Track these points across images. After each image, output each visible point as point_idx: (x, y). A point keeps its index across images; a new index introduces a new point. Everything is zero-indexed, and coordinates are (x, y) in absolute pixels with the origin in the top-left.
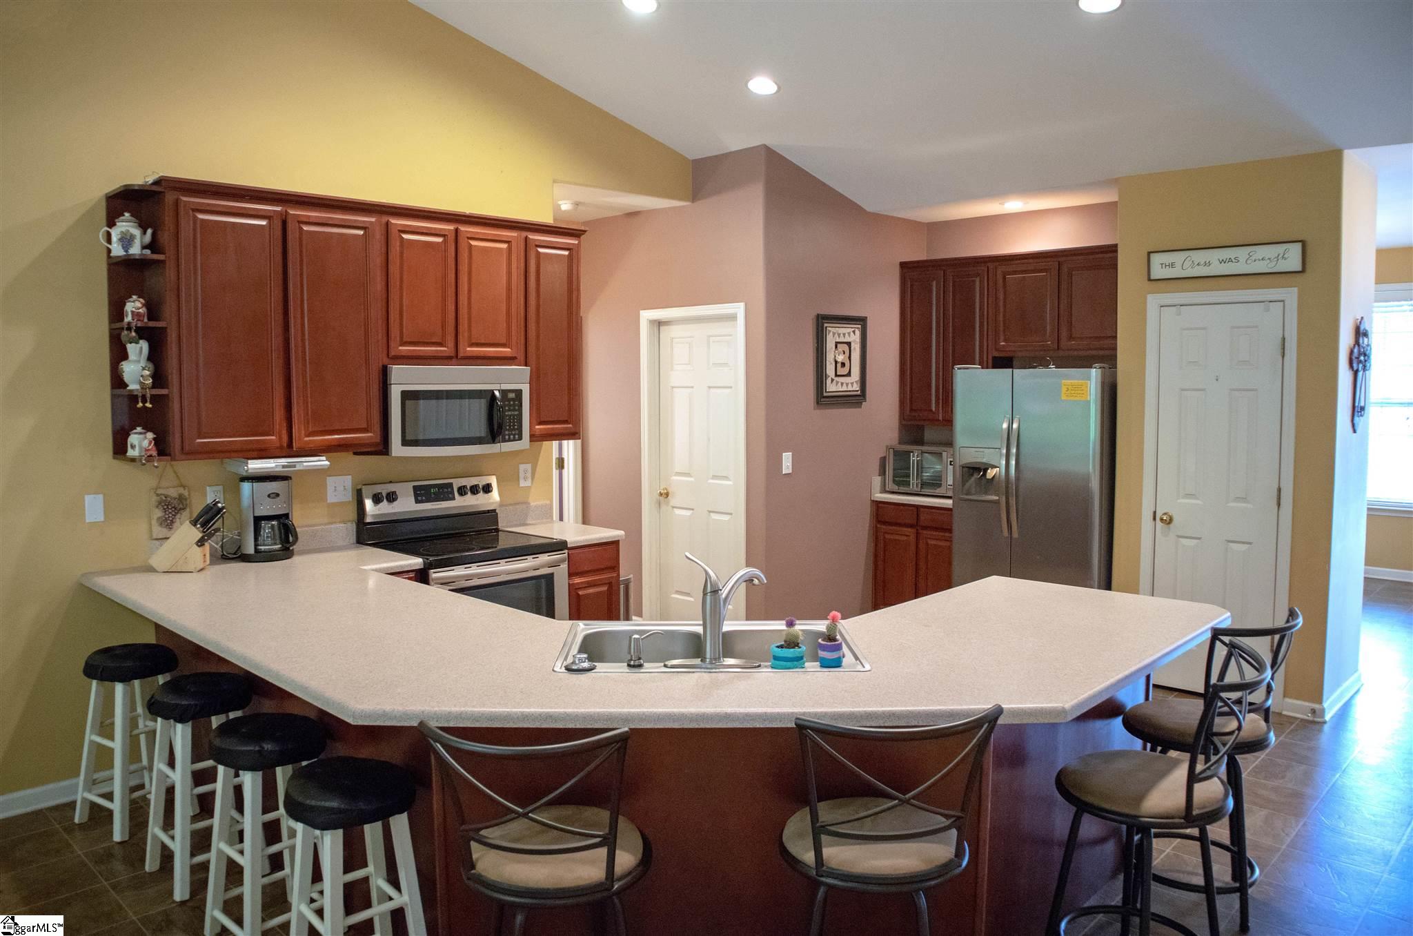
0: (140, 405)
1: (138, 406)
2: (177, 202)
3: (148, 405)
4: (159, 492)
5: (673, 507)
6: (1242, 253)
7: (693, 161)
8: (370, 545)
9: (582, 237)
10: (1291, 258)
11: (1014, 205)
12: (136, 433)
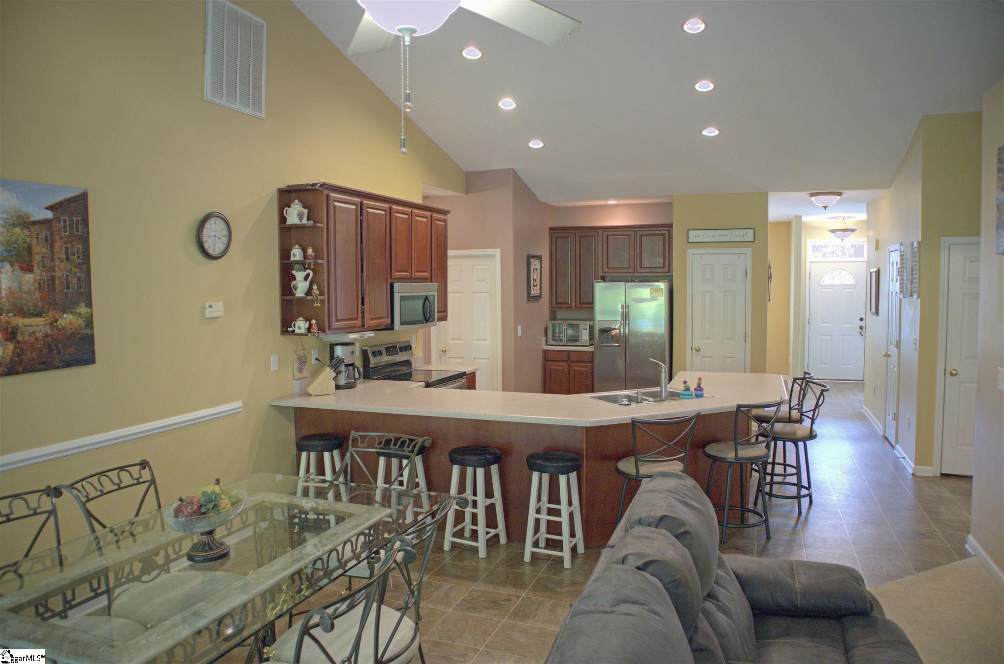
0: (316, 305)
1: (314, 305)
2: (328, 196)
3: (319, 305)
4: (298, 353)
5: (449, 358)
6: (729, 232)
7: (466, 172)
8: (376, 379)
9: (448, 215)
10: (749, 235)
11: (612, 202)
12: (299, 321)
